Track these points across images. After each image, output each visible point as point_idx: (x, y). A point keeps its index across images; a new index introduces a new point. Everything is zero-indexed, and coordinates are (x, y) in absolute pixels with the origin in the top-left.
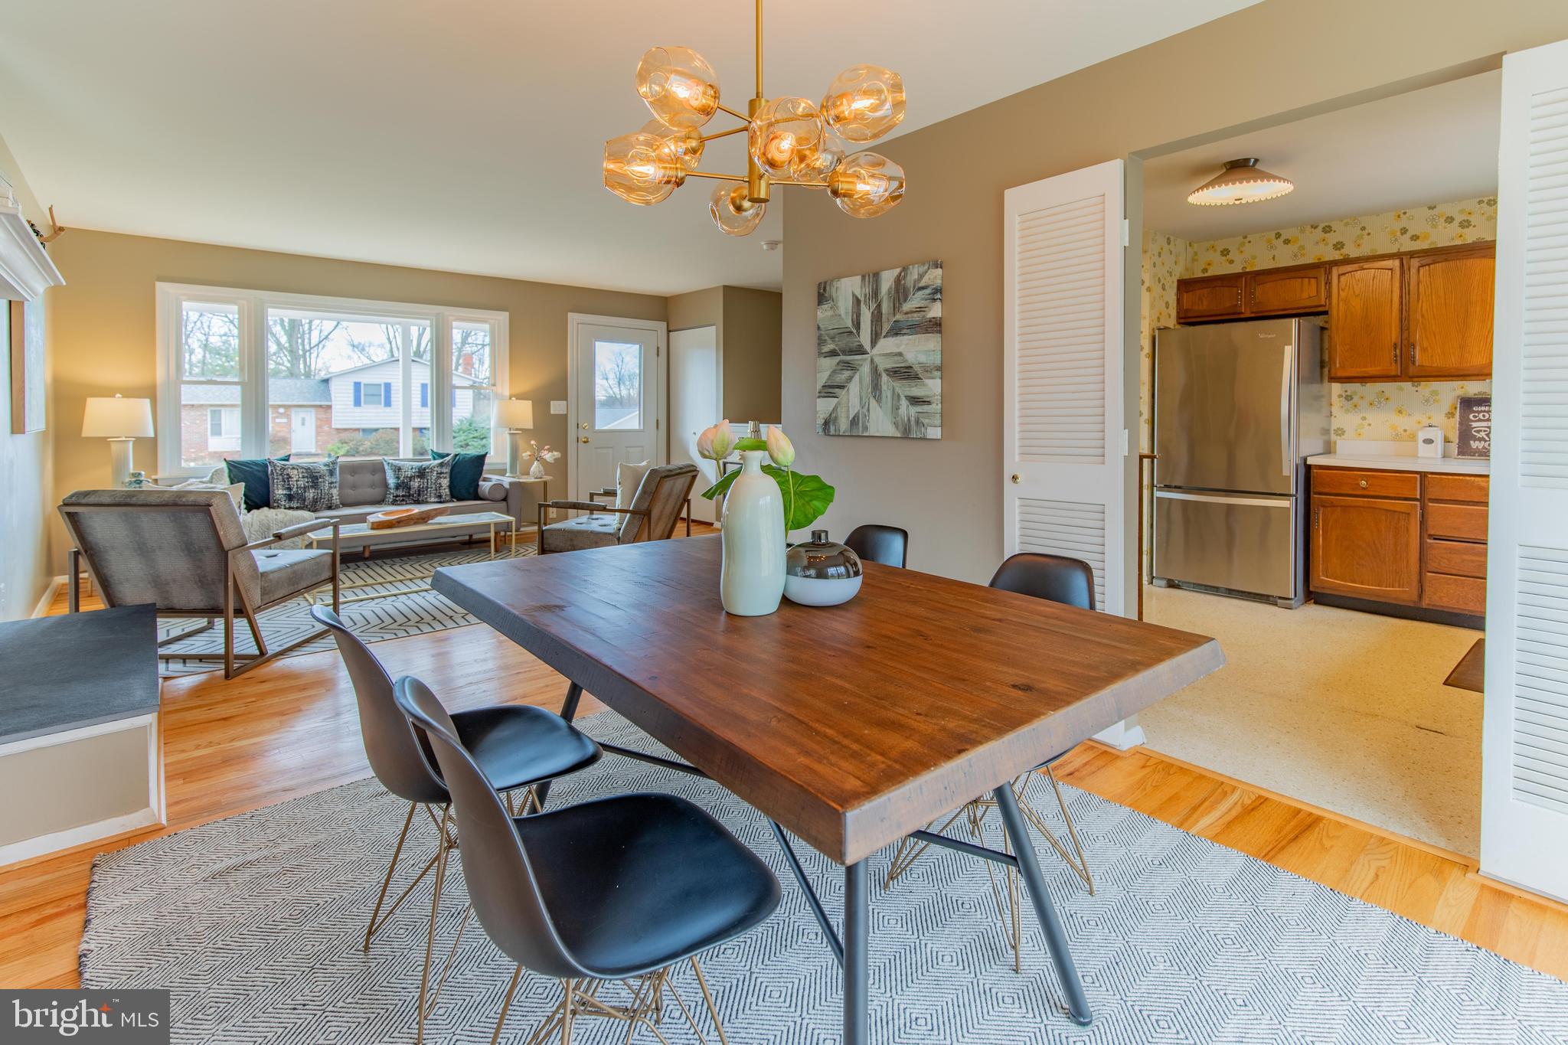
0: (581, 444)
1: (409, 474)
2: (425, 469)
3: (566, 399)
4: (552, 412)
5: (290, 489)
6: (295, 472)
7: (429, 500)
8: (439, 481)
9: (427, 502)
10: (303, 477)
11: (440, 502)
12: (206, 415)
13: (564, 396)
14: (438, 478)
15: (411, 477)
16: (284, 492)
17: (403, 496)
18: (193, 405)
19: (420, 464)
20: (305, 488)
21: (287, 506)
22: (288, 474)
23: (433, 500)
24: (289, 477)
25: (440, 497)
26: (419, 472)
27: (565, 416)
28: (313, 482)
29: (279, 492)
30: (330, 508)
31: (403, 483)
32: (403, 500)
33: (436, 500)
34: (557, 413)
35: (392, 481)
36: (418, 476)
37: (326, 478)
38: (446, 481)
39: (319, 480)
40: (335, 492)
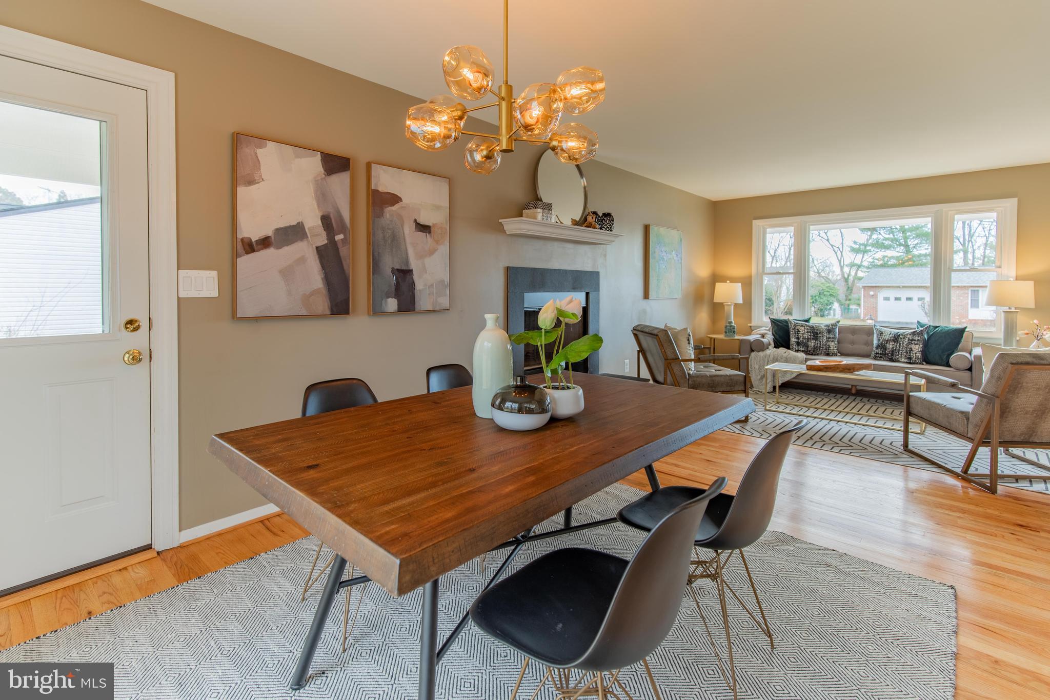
1: (887, 338)
2: (899, 336)
5: (798, 338)
6: (803, 328)
7: (900, 359)
9: (899, 361)
10: (808, 332)
11: (910, 363)
12: (968, 293)
15: (887, 340)
16: (795, 340)
17: (881, 354)
18: (958, 287)
19: (897, 331)
20: (808, 339)
21: (797, 349)
22: (798, 329)
23: (903, 360)
24: (798, 331)
25: (910, 359)
26: (894, 337)
28: (814, 336)
29: (793, 340)
30: (828, 355)
31: (882, 344)
32: (881, 357)
33: (906, 361)
35: (875, 342)
36: (893, 341)
37: (825, 334)
38: (917, 347)
39: (819, 335)
40: (833, 344)
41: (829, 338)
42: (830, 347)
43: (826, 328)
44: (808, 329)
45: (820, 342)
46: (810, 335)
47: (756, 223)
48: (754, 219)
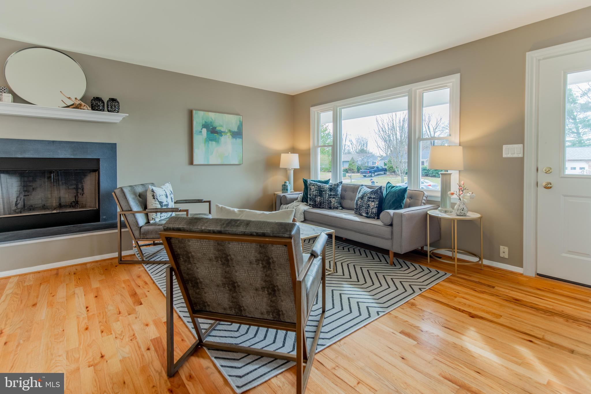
0: (541, 190)
3: (522, 141)
4: (504, 155)
6: (313, 187)
8: (369, 203)
10: (316, 190)
13: (520, 139)
14: (368, 201)
20: (316, 195)
22: (310, 188)
27: (521, 161)
28: (320, 193)
34: (509, 156)
37: (328, 192)
38: (373, 204)
39: (323, 193)
40: (334, 200)
41: (331, 195)
42: (331, 202)
43: (329, 187)
44: (316, 188)
45: (324, 198)
46: (317, 193)
47: (313, 109)
48: (311, 107)
